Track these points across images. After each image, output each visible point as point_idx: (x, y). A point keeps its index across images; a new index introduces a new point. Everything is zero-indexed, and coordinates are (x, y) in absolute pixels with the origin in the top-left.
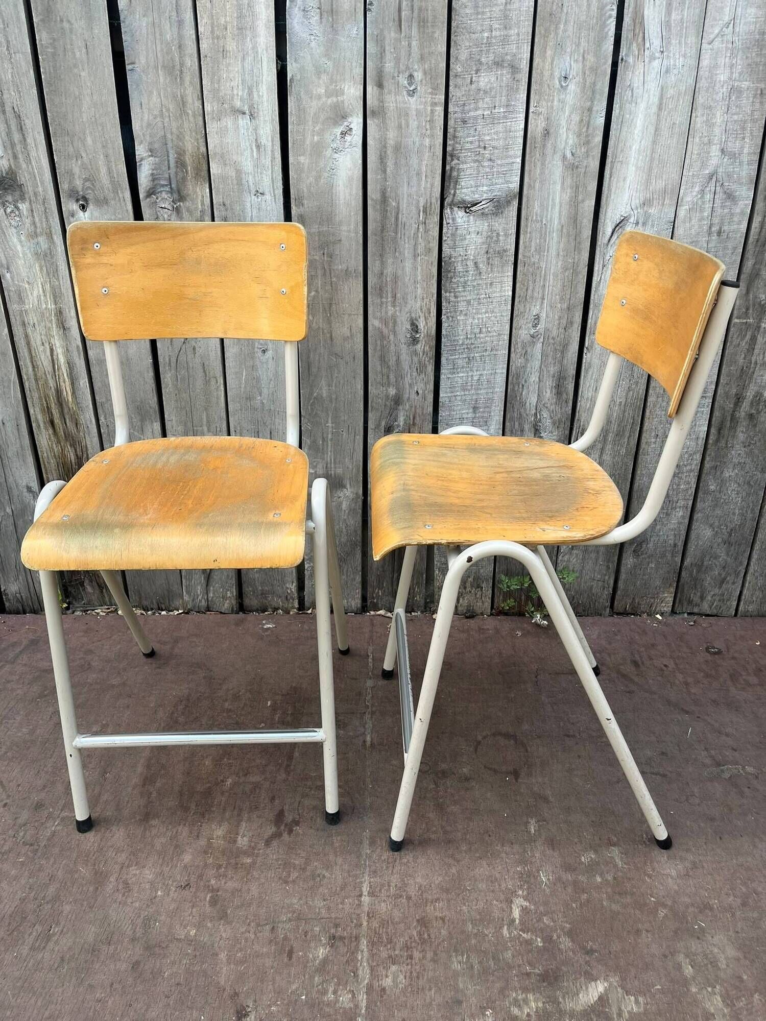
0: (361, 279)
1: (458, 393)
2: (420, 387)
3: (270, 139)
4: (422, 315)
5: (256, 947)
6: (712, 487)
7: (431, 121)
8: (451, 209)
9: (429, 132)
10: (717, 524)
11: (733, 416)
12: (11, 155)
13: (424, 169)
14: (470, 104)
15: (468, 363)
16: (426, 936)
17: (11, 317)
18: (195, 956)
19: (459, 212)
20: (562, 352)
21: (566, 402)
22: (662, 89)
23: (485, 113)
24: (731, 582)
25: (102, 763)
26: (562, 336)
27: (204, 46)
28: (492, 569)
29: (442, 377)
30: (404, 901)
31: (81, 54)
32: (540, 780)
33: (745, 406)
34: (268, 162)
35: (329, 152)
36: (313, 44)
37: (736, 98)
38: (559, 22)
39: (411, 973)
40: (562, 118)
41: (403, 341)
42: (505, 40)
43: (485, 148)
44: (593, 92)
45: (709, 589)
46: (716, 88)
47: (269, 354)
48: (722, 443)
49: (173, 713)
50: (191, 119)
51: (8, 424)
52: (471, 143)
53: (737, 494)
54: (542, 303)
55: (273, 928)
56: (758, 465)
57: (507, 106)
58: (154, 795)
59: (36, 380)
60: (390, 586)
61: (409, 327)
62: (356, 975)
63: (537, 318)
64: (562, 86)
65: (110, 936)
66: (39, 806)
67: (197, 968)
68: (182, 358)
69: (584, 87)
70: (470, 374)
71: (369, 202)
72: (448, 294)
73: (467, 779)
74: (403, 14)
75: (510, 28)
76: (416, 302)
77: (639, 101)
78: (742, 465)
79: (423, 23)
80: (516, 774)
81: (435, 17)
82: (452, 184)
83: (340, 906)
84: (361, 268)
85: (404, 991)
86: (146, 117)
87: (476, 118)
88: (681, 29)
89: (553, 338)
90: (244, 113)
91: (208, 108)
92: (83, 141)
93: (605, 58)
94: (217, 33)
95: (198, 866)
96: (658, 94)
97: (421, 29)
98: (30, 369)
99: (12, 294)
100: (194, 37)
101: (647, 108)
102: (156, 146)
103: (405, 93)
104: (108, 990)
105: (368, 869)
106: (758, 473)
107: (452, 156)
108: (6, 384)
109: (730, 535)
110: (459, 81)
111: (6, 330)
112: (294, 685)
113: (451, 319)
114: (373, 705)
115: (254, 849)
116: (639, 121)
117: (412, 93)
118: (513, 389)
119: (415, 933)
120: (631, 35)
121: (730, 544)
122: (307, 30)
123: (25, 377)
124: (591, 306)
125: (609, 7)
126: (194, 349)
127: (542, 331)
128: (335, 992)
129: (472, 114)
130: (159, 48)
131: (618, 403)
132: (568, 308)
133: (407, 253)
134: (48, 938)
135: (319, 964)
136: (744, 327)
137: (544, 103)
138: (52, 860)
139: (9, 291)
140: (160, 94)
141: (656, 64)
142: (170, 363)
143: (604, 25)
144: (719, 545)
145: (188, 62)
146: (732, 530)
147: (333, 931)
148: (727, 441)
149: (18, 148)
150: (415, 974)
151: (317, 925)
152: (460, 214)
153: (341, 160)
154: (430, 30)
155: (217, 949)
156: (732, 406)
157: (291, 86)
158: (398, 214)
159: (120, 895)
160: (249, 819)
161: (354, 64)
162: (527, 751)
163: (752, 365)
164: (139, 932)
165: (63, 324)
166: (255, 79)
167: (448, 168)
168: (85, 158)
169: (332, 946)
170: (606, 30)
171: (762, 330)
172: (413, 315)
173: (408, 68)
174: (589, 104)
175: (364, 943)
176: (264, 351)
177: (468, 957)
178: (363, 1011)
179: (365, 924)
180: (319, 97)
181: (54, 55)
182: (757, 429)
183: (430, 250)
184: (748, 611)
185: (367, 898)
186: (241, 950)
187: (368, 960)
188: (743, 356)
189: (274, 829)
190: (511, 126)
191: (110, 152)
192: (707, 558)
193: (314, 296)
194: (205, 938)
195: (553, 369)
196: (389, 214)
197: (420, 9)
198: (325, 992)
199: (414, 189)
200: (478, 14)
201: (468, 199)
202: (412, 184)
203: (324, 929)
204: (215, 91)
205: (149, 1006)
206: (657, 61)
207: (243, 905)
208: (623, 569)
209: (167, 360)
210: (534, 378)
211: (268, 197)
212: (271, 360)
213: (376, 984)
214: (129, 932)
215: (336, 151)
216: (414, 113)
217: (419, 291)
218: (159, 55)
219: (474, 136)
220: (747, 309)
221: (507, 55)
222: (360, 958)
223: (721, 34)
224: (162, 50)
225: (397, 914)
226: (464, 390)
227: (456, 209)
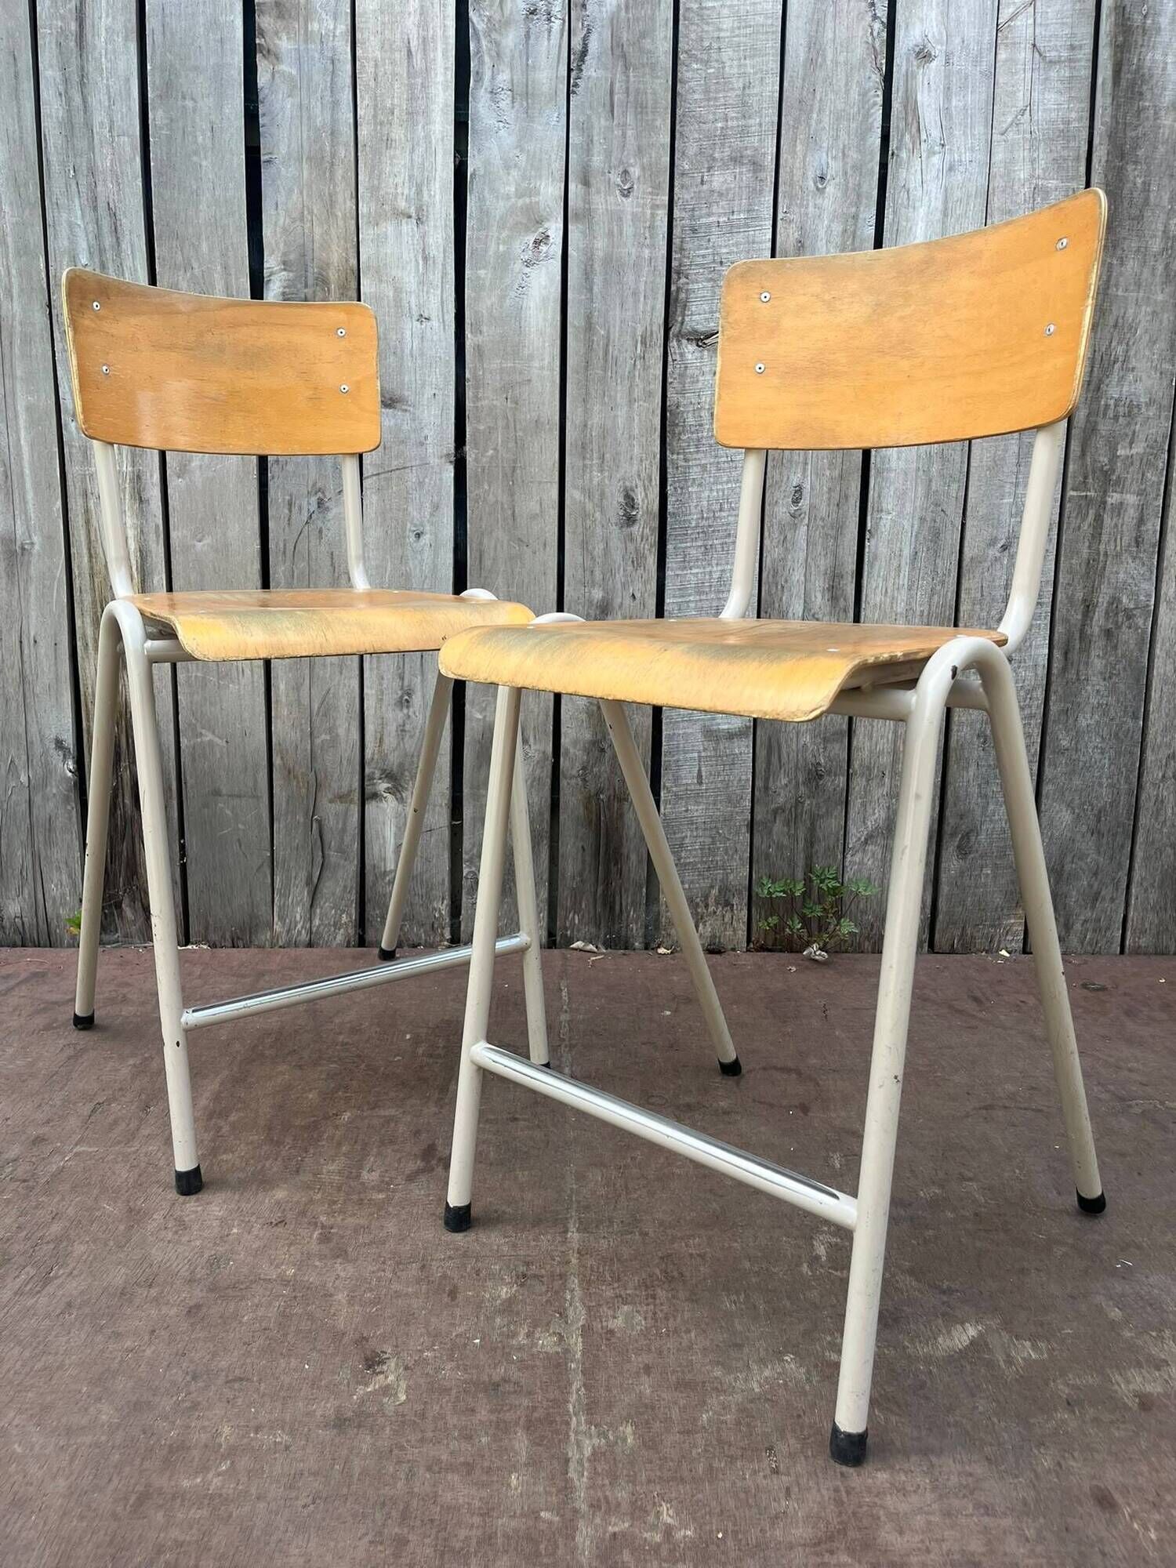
0: (557, 433)
1: (692, 598)
2: (637, 588)
3: (441, 250)
4: (640, 484)
5: (395, 1286)
6: (1064, 743)
7: (652, 227)
8: (679, 341)
9: (648, 241)
10: (1077, 802)
11: (1082, 632)
12: (98, 263)
13: (642, 287)
14: (701, 209)
15: (705, 554)
16: (675, 1274)
17: (69, 483)
18: (295, 1297)
19: (689, 347)
20: (836, 539)
21: (845, 611)
22: (946, 190)
23: (721, 220)
24: (1108, 898)
25: (143, 1097)
26: (835, 516)
27: (363, 132)
28: (746, 873)
29: (669, 573)
30: (637, 1237)
31: (204, 139)
32: (843, 1114)
33: (1098, 619)
34: (436, 277)
35: (518, 266)
36: (502, 132)
37: (1043, 199)
38: (811, 111)
39: (655, 1313)
40: (820, 227)
41: (613, 520)
42: (744, 132)
43: (721, 263)
44: (859, 196)
45: (1077, 910)
46: (1016, 187)
47: (426, 539)
48: (1072, 675)
49: (256, 1046)
50: (341, 223)
51: (41, 643)
52: (704, 256)
53: (1102, 753)
54: (805, 470)
55: (424, 1266)
56: (1126, 707)
57: (748, 211)
58: (226, 1129)
59: (92, 576)
60: (591, 907)
61: (621, 500)
62: (563, 1315)
63: (799, 490)
64: (818, 189)
65: (152, 1277)
66: (39, 1140)
67: (297, 1310)
68: (302, 546)
69: (847, 189)
70: (708, 570)
71: (570, 330)
72: (675, 457)
73: (727, 1113)
74: (616, 98)
75: (750, 117)
76: (631, 464)
77: (918, 204)
78: (1104, 709)
79: (641, 108)
80: (805, 1109)
81: (656, 102)
82: (679, 310)
83: (533, 1243)
84: (557, 418)
85: (645, 1334)
86: (281, 222)
87: (709, 226)
88: (966, 118)
89: (823, 519)
90: (410, 217)
91: (363, 209)
92: (196, 248)
93: (872, 153)
94: (381, 117)
95: (298, 1202)
96: (940, 197)
97: (639, 117)
98: (86, 559)
99: (74, 451)
100: (352, 121)
101: (928, 214)
102: (292, 257)
103: (618, 192)
104: (146, 1338)
105: (574, 1206)
106: (1129, 720)
107: (678, 273)
108: (47, 583)
109: (1099, 821)
110: (687, 181)
111: (59, 503)
112: (446, 1018)
113: (679, 491)
114: (570, 1039)
115: (388, 1184)
116: (919, 231)
117: (626, 193)
118: (769, 592)
119: (657, 1271)
120: (902, 125)
121: (1100, 834)
122: (495, 115)
123: (76, 571)
124: (872, 473)
125: (872, 93)
126: (320, 532)
127: (806, 508)
128: (529, 1335)
129: (703, 221)
130: (305, 136)
131: (918, 613)
132: (841, 477)
133: (621, 396)
134: (46, 1281)
135: (500, 1304)
136: (1083, 503)
137: (796, 210)
138: (58, 1198)
139: (71, 446)
140: (302, 193)
141: (936, 160)
142: (284, 552)
143: (867, 115)
144: (1083, 837)
145: (342, 152)
146: (1100, 812)
147: (522, 1269)
148: (1078, 671)
149: (109, 255)
150: (660, 1315)
151: (496, 1264)
152: (690, 349)
153: (533, 275)
154: (650, 117)
155: (332, 1290)
156: (1079, 617)
157: (472, 181)
158: (607, 345)
159: (170, 1234)
160: (379, 1154)
161: (554, 157)
162: (818, 1084)
163: (1101, 558)
164: (200, 1273)
165: (139, 494)
166: (426, 173)
167: (673, 288)
168: (196, 271)
169: (522, 1285)
170: (870, 120)
171: (1108, 507)
172: (628, 484)
173: (621, 162)
174: (854, 210)
175: (574, 1282)
176: (418, 535)
177: (747, 1296)
178: (578, 1356)
179: (574, 1261)
180: (508, 198)
181: (169, 138)
182: (1119, 651)
183: (650, 394)
184: (1139, 947)
185: (576, 1236)
186: (371, 1290)
187: (582, 1300)
188: (1087, 544)
189: (420, 1164)
190: (754, 236)
191: (231, 262)
192: (1069, 859)
193: (492, 457)
194: (312, 1278)
195: (824, 563)
196: (595, 346)
197: (637, 91)
198: (514, 1335)
199: (629, 313)
200: (709, 100)
201: (701, 328)
202: (626, 306)
203: (508, 1267)
204: (374, 189)
205: (214, 1355)
206: (937, 156)
207: (372, 1243)
208: (944, 877)
209: (282, 546)
210: (798, 576)
211: (435, 323)
212: (427, 548)
213: (597, 1326)
214: (184, 1273)
215: (528, 264)
216: (629, 217)
217: (636, 450)
218: (305, 144)
219: (707, 248)
220: (1086, 478)
221: (746, 148)
222: (569, 1297)
223: (1016, 123)
224: (309, 137)
225: (626, 1252)
226: (700, 593)
227: (684, 341)
